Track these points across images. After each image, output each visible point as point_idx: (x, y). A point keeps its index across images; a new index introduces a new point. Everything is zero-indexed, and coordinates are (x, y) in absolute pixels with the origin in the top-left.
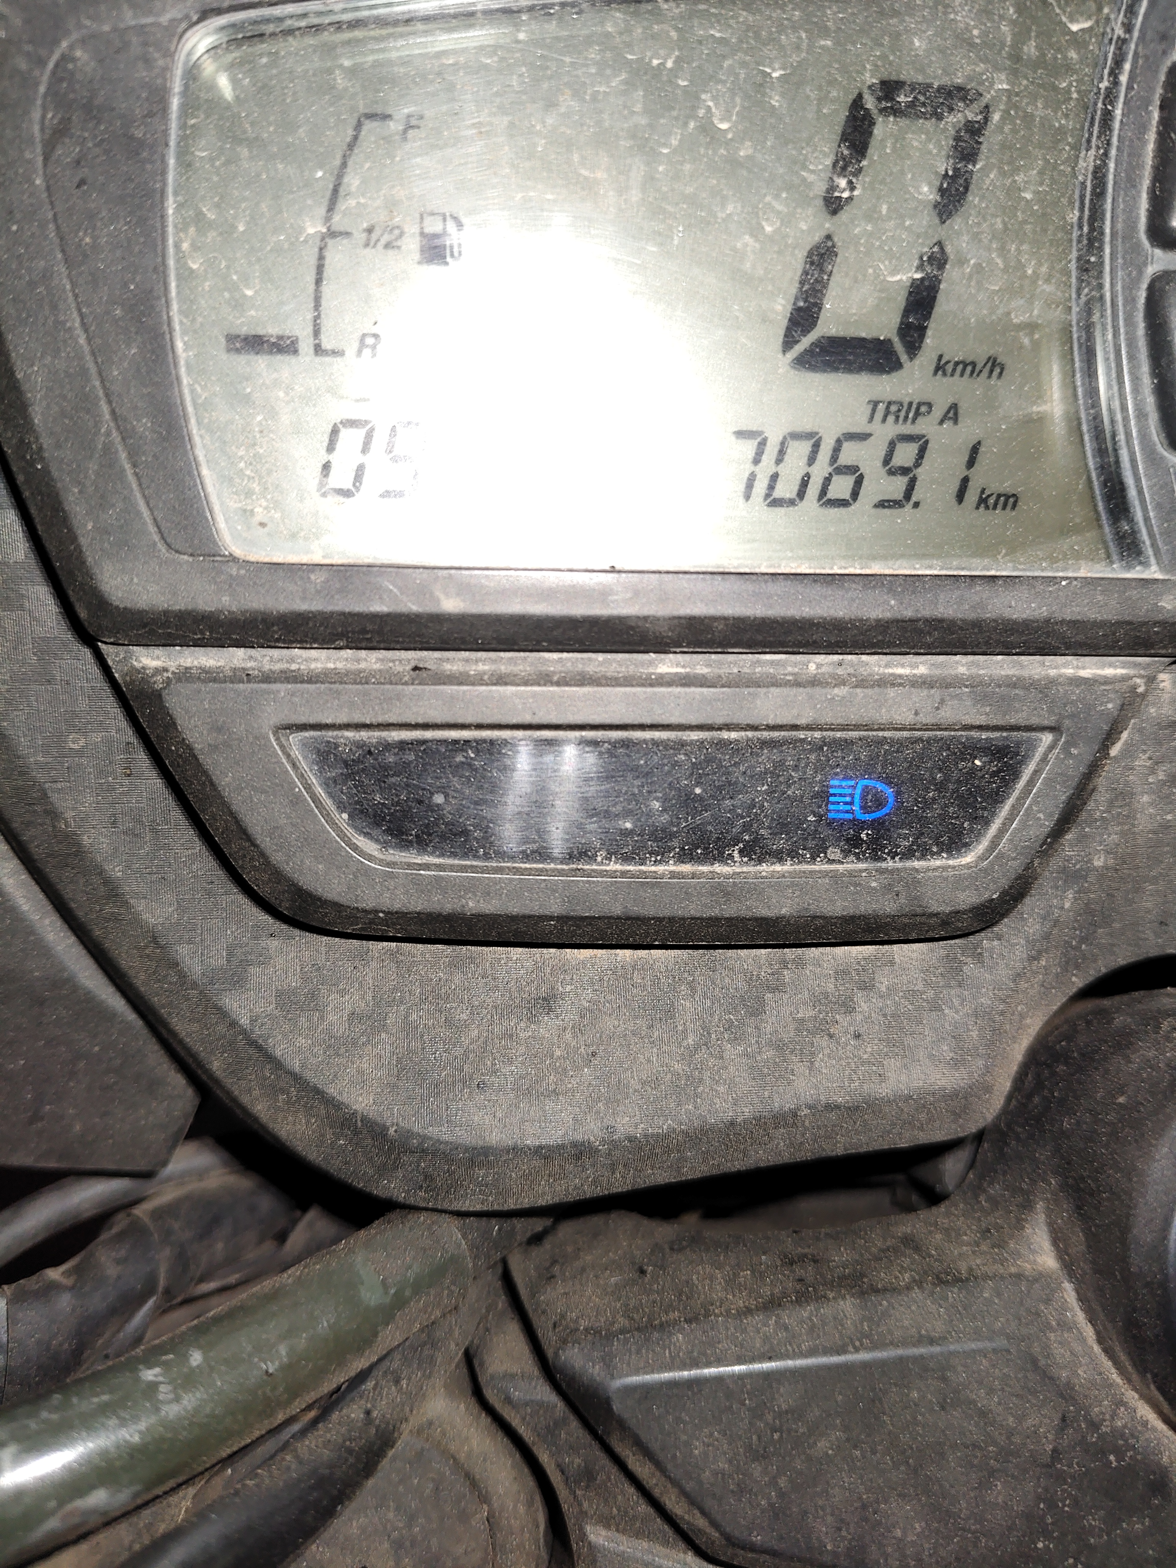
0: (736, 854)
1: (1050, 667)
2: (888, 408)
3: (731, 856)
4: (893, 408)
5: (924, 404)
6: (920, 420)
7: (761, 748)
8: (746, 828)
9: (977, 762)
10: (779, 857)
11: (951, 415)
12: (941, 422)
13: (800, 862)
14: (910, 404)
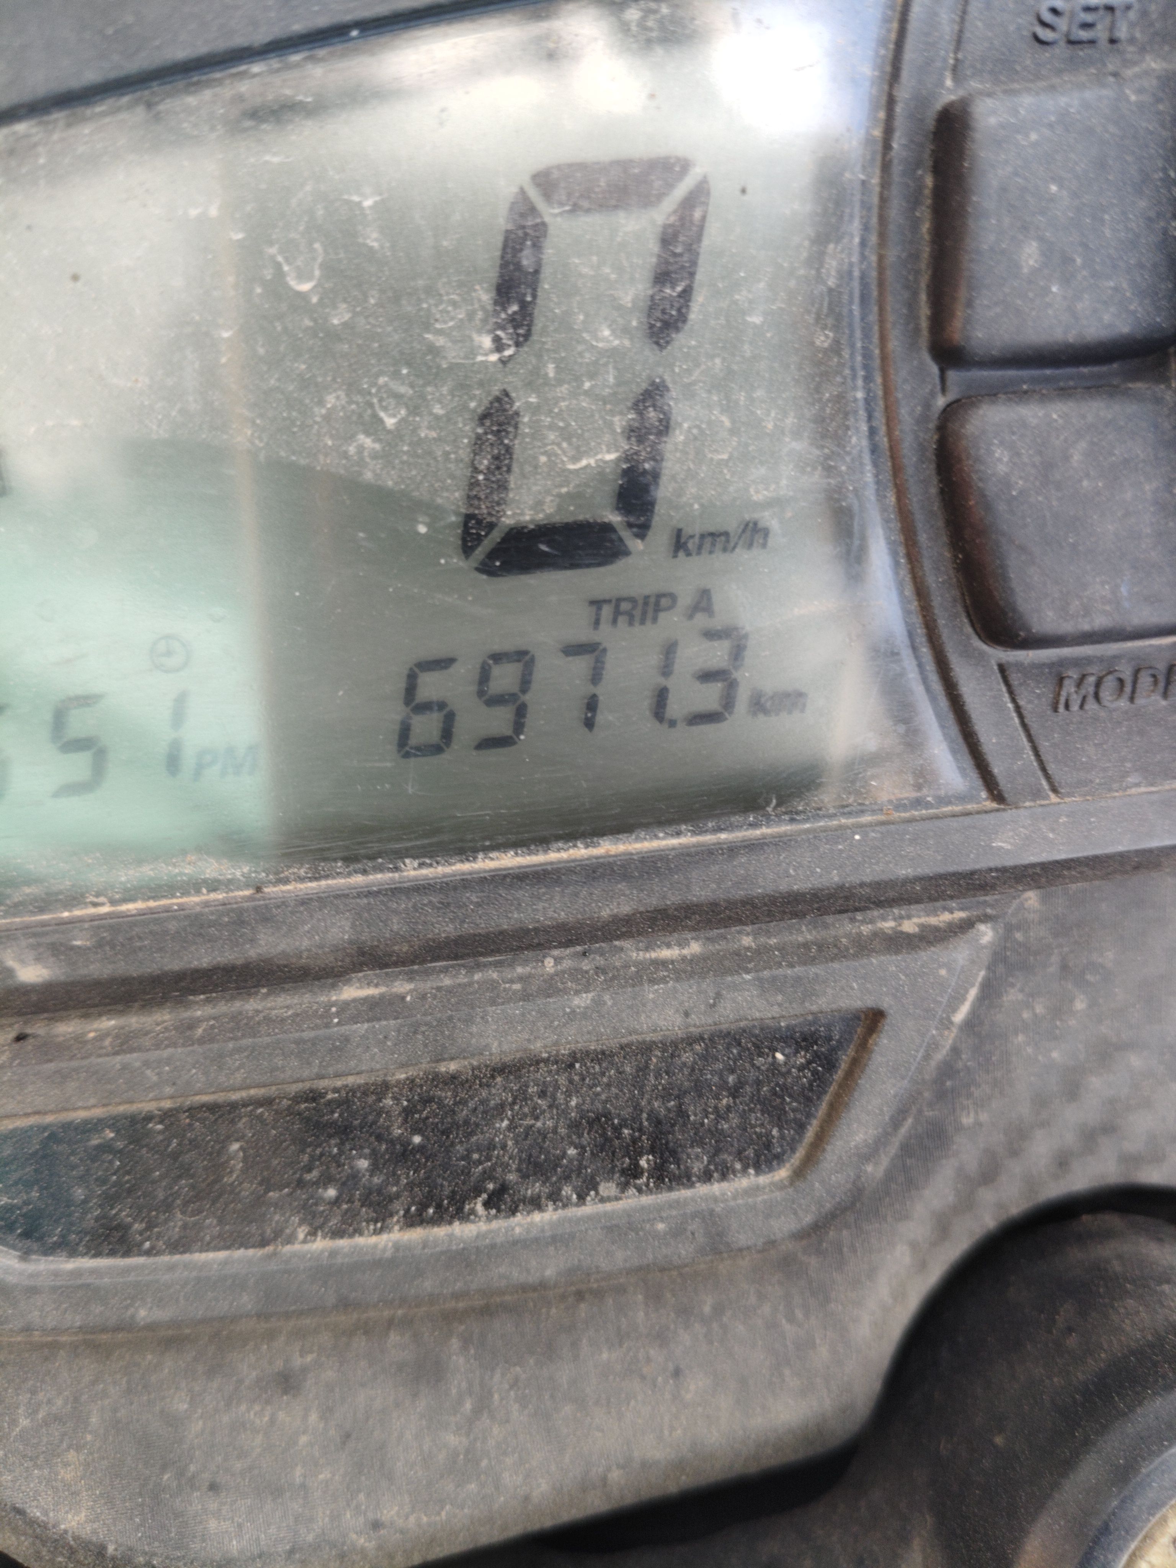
0: (480, 1208)
1: (863, 922)
2: (617, 606)
3: (473, 1212)
4: (625, 606)
5: (664, 595)
6: (662, 616)
7: (493, 1077)
8: (488, 1175)
9: (779, 1056)
10: (536, 1204)
11: (704, 604)
12: (691, 617)
13: (565, 1206)
14: (647, 597)
